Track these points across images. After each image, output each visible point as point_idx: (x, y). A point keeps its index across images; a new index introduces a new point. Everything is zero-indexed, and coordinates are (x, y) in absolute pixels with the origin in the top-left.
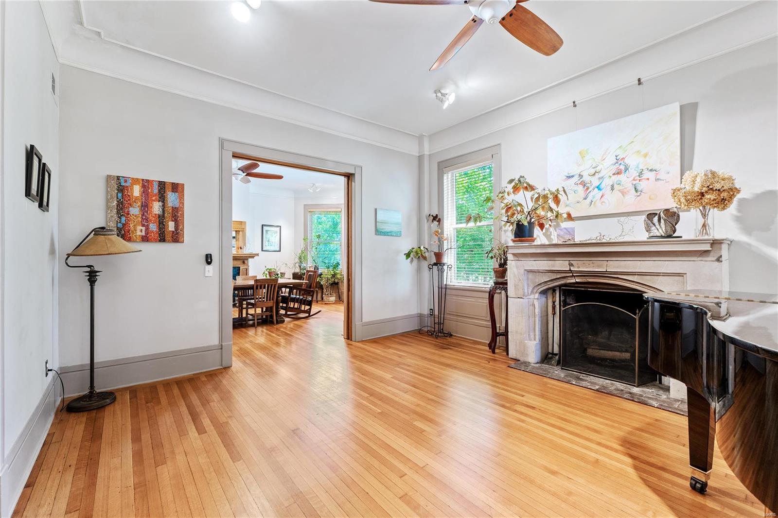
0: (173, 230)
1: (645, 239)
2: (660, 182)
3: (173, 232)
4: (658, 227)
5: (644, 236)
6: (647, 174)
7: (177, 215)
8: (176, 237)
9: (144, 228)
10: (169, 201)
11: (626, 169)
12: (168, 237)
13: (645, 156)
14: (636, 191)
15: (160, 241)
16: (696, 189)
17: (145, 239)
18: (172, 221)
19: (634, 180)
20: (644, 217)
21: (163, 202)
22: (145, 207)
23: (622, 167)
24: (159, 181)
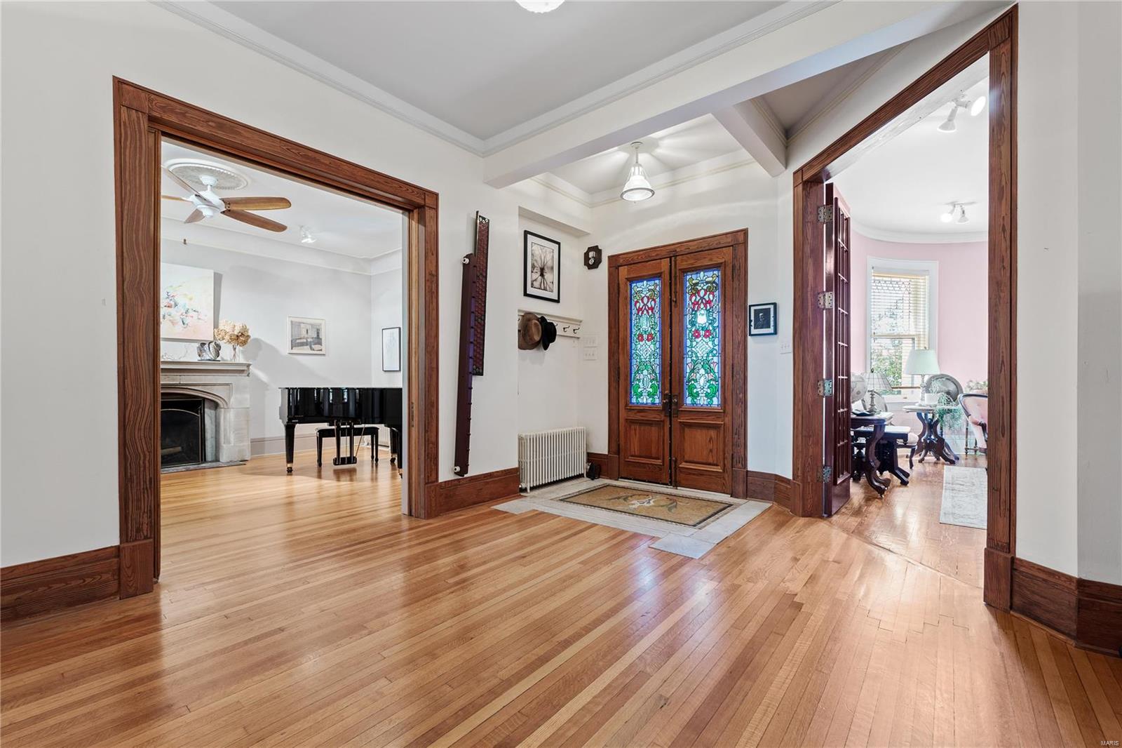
1: (196, 361)
2: (200, 321)
4: (209, 353)
5: (196, 359)
6: (191, 313)
11: (176, 305)
13: (191, 299)
14: (184, 324)
16: (236, 333)
19: (182, 314)
20: (197, 345)
23: (172, 303)
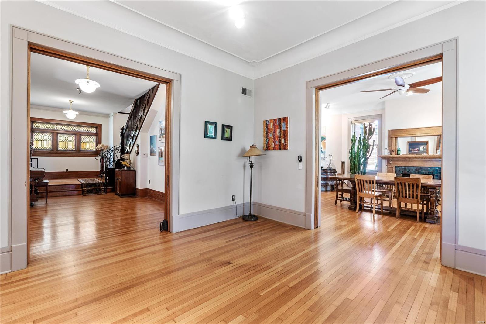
0: (284, 143)
3: (284, 144)
7: (285, 134)
8: (285, 147)
9: (274, 143)
10: (282, 127)
12: (282, 148)
15: (279, 149)
17: (274, 149)
18: (284, 138)
21: (280, 129)
22: (274, 132)
24: (279, 119)
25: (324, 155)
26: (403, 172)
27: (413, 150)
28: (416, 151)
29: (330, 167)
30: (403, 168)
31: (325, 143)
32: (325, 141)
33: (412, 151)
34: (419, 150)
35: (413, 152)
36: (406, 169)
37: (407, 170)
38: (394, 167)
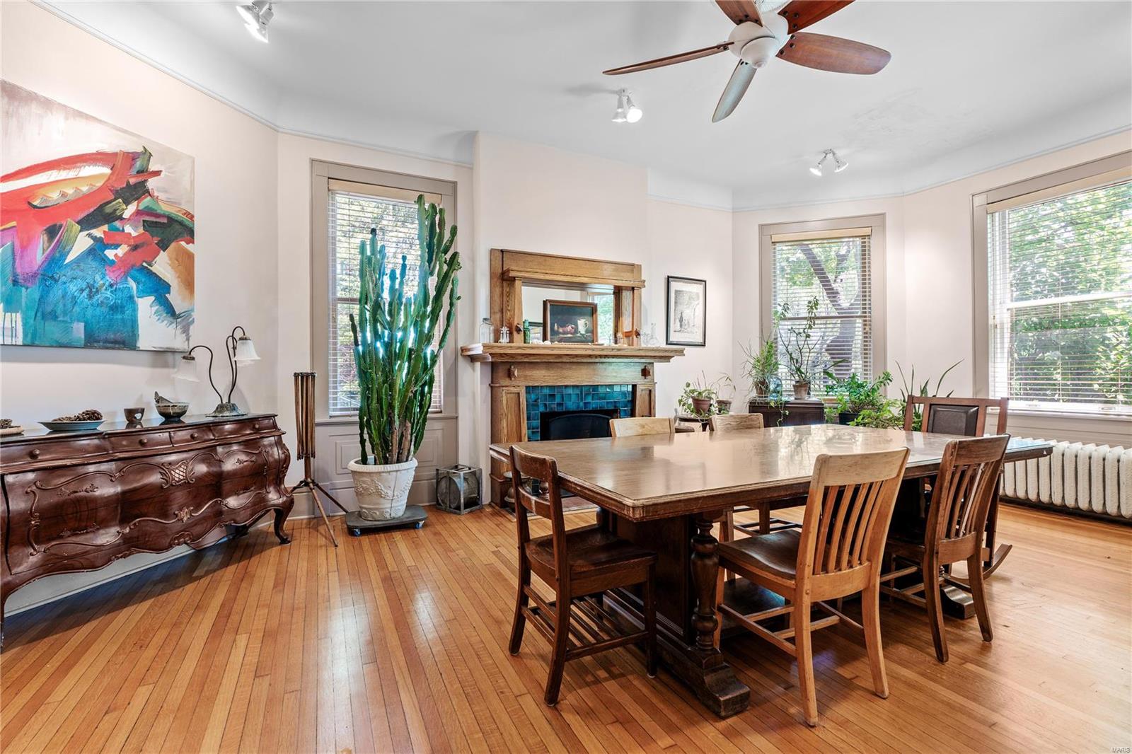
25: (186, 330)
26: (545, 405)
27: (561, 330)
28: (568, 334)
29: (233, 408)
30: (547, 391)
31: (190, 257)
32: (190, 247)
33: (558, 333)
34: (576, 331)
35: (562, 336)
36: (552, 396)
37: (558, 400)
38: (523, 392)
